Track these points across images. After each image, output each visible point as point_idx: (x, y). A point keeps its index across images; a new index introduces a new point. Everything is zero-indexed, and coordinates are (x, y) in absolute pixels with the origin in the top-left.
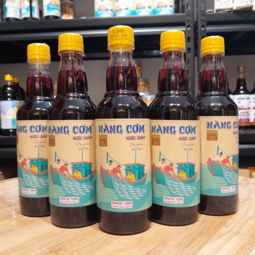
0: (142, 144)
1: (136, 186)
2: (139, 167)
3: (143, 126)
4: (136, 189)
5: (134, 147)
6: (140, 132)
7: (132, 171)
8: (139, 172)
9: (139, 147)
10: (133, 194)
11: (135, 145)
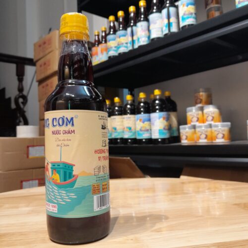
0: (70, 140)
1: (60, 188)
2: (65, 166)
3: (72, 119)
4: (60, 191)
5: (60, 143)
6: (67, 125)
7: (57, 170)
8: (65, 173)
9: (66, 143)
10: (58, 197)
11: (60, 140)
